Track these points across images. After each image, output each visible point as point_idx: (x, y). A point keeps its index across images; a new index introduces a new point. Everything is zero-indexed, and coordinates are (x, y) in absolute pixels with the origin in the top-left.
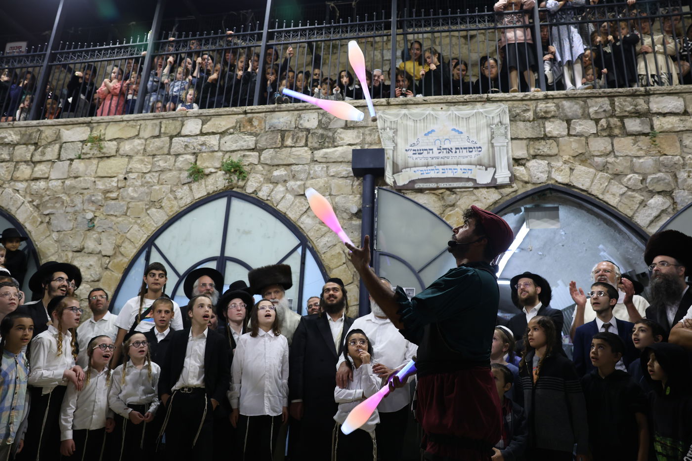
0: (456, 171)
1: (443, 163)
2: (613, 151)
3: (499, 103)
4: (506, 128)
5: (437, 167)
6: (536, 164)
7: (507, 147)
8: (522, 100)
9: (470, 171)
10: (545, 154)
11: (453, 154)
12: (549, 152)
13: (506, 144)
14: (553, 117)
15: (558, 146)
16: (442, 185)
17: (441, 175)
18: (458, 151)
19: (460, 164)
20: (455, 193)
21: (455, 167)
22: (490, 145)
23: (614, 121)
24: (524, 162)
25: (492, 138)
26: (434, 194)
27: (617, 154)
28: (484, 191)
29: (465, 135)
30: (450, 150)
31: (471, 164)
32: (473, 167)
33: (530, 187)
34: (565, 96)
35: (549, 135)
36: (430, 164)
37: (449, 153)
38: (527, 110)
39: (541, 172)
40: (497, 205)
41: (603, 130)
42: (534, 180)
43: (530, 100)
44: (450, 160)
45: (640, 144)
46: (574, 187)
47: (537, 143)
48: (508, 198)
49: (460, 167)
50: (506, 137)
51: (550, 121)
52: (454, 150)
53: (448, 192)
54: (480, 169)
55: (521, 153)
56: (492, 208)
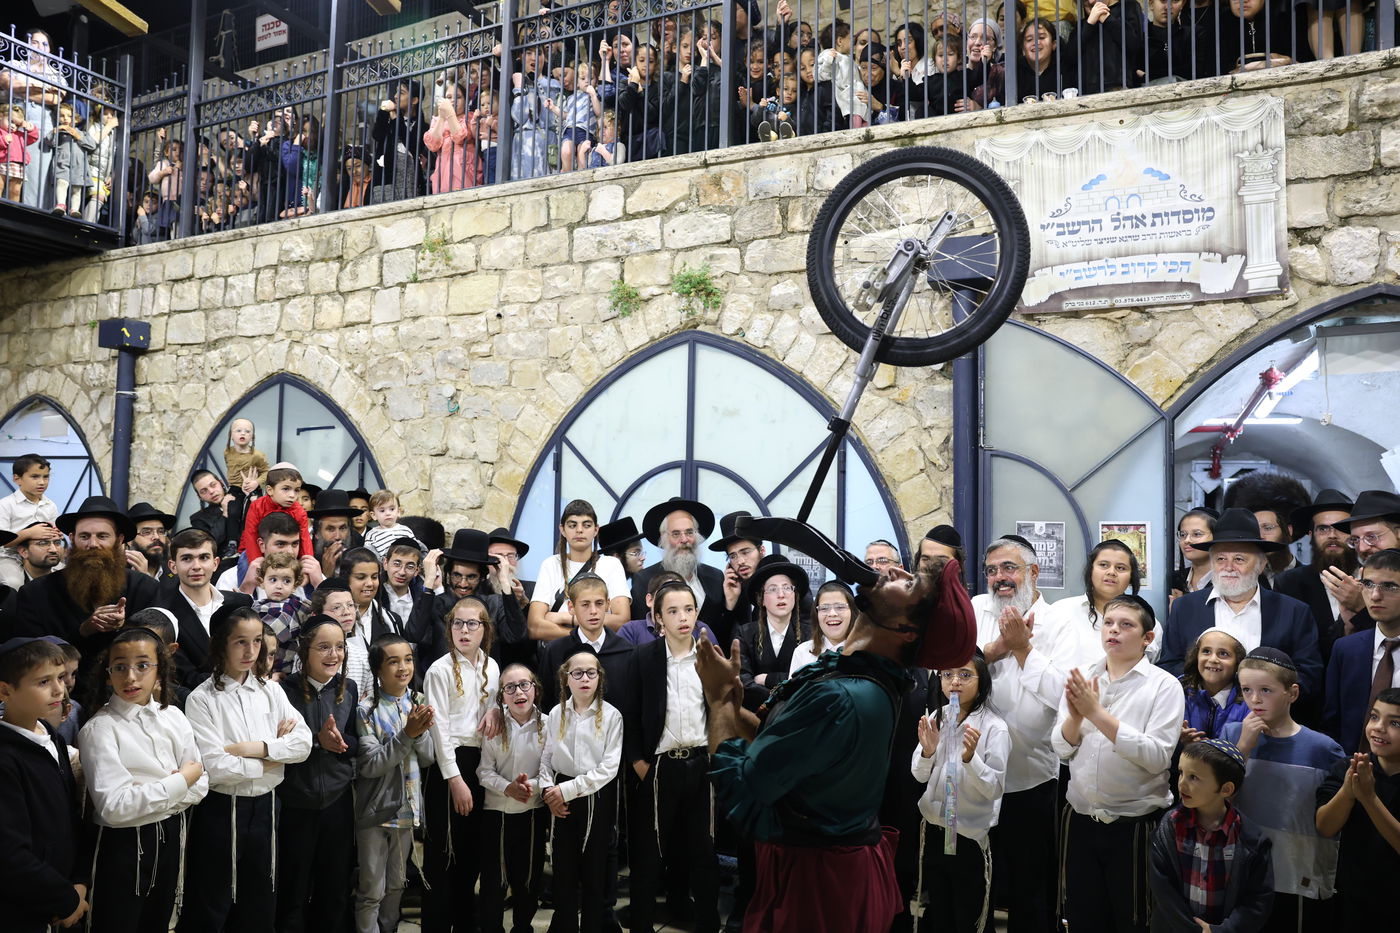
0: (1153, 267)
1: (1123, 252)
3: (1262, 95)
4: (1275, 156)
5: (1112, 261)
6: (1347, 239)
7: (1277, 202)
8: (1323, 79)
9: (1185, 267)
10: (1372, 211)
11: (1149, 229)
12: (1385, 207)
13: (1273, 196)
16: (1122, 301)
17: (1119, 279)
18: (1158, 220)
19: (1163, 252)
20: (1151, 316)
21: (1152, 258)
22: (1235, 201)
24: (1316, 234)
25: (1241, 183)
26: (1105, 319)
28: (1218, 309)
29: (1176, 180)
30: (1140, 220)
31: (1188, 251)
32: (1193, 257)
33: (1328, 295)
35: (1389, 163)
36: (1095, 255)
37: (1137, 226)
38: (1335, 105)
39: (1359, 258)
40: (1248, 340)
42: (1341, 277)
43: (1345, 75)
44: (1140, 245)
47: (1354, 185)
48: (1274, 322)
49: (1162, 257)
50: (1275, 180)
51: (1393, 128)
52: (1148, 221)
53: (1136, 315)
54: (1208, 260)
55: (1310, 213)
56: (1235, 346)
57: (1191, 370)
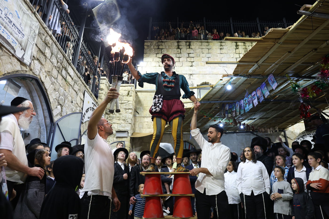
0: (9, 37)
1: (4, 26)
2: (57, 78)
3: (37, 21)
4: (35, 36)
6: (37, 64)
7: (33, 46)
8: (44, 28)
9: (15, 44)
10: (41, 62)
11: (11, 26)
14: (49, 47)
15: (45, 61)
18: (14, 26)
19: (12, 36)
21: (10, 34)
22: (27, 38)
23: (61, 67)
27: (58, 81)
28: (16, 60)
29: (20, 21)
30: (11, 22)
31: (17, 40)
32: (17, 43)
33: (31, 73)
34: (55, 42)
35: (46, 54)
38: (44, 35)
39: (38, 69)
40: (17, 73)
41: (58, 67)
42: (34, 71)
43: (46, 31)
44: (8, 27)
45: (62, 81)
46: (44, 85)
47: (40, 53)
48: (22, 73)
50: (34, 40)
52: (12, 24)
54: (19, 47)
55: (35, 54)
56: (15, 73)
57: (6, 72)
